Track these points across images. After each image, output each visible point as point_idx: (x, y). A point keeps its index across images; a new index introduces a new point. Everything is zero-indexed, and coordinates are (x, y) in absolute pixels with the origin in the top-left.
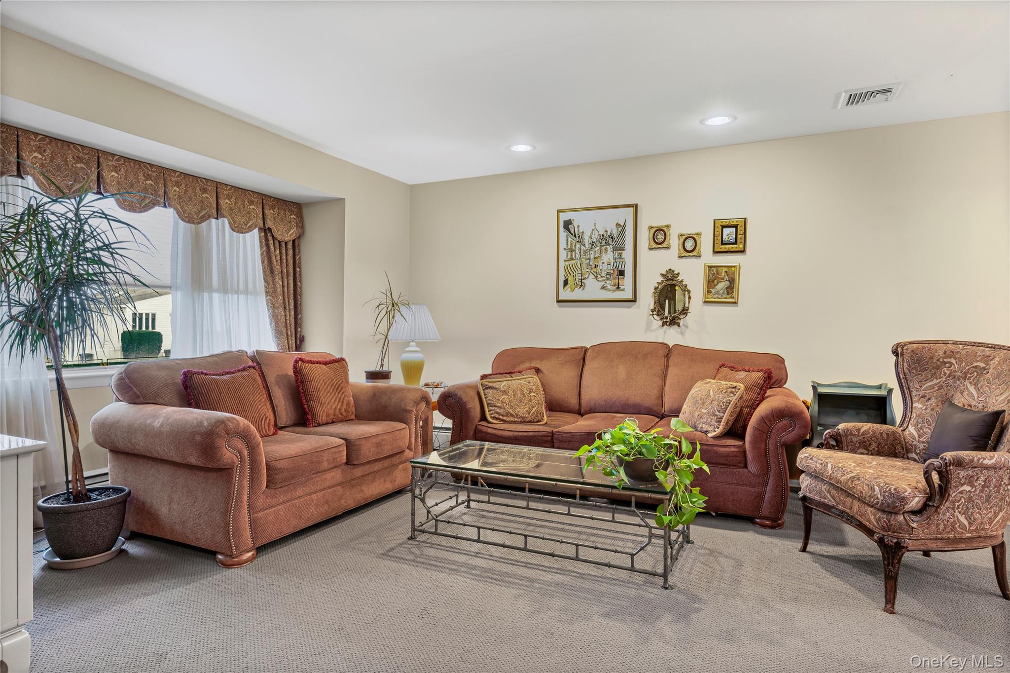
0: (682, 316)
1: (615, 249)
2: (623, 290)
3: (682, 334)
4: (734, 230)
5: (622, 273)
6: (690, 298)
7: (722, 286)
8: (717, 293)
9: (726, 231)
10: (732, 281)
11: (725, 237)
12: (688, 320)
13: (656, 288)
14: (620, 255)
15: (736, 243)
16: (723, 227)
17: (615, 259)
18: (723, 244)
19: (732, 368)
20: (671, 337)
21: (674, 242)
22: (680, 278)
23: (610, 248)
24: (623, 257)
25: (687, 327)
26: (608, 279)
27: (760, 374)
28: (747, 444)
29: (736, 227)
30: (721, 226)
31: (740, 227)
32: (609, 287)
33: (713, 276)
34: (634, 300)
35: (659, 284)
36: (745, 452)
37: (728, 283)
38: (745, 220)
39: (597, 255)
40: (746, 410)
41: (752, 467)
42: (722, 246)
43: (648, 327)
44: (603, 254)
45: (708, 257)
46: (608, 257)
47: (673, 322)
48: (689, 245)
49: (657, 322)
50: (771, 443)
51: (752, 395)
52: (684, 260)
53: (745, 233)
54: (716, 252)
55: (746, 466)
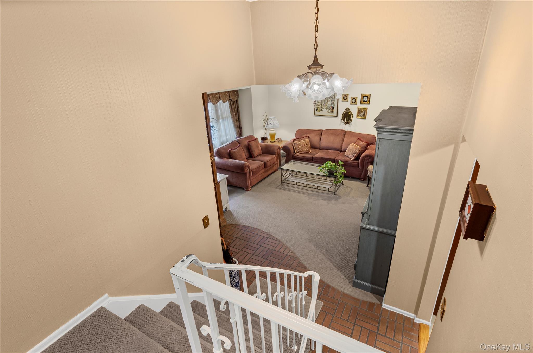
0: (350, 122)
1: (332, 101)
2: (334, 113)
3: (350, 126)
4: (367, 97)
5: (333, 108)
6: (353, 116)
7: (362, 114)
8: (360, 116)
9: (365, 98)
10: (365, 112)
11: (364, 100)
12: (352, 123)
13: (343, 113)
14: (333, 102)
15: (367, 101)
16: (364, 96)
17: (332, 104)
18: (363, 101)
19: (361, 140)
20: (347, 128)
21: (350, 100)
22: (350, 110)
23: (330, 100)
24: (334, 103)
25: (351, 124)
26: (329, 109)
27: (366, 144)
28: (359, 162)
29: (367, 96)
30: (363, 96)
31: (369, 97)
32: (330, 112)
33: (360, 110)
34: (337, 116)
35: (344, 112)
36: (359, 164)
37: (364, 113)
38: (370, 95)
39: (326, 102)
40: (361, 153)
41: (360, 167)
42: (363, 102)
43: (340, 124)
44: (328, 102)
45: (359, 105)
46: (330, 103)
47: (348, 123)
48: (354, 101)
49: (343, 123)
50: (365, 162)
51: (363, 149)
52: (352, 105)
53: (370, 99)
54: (361, 104)
55: (358, 167)
